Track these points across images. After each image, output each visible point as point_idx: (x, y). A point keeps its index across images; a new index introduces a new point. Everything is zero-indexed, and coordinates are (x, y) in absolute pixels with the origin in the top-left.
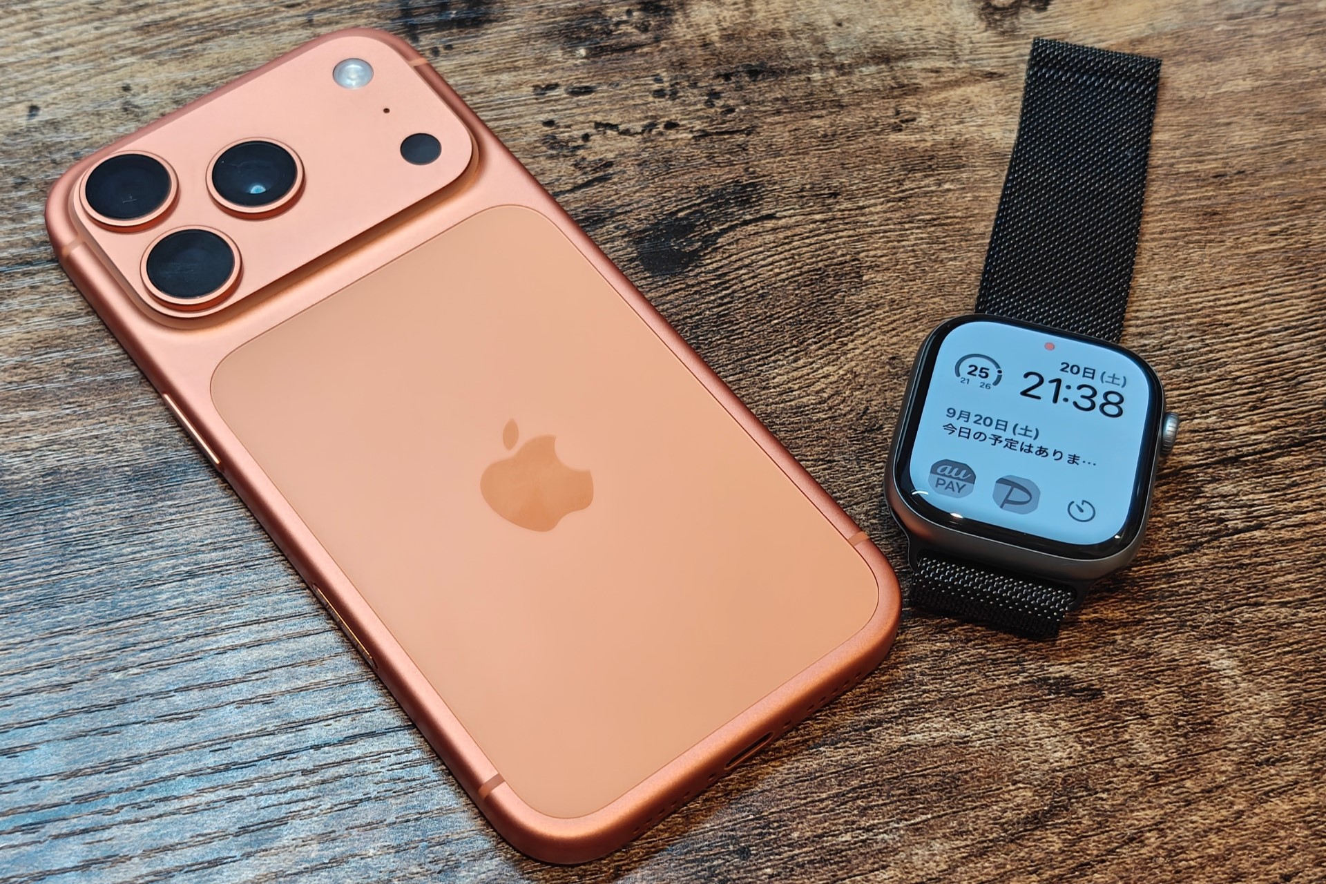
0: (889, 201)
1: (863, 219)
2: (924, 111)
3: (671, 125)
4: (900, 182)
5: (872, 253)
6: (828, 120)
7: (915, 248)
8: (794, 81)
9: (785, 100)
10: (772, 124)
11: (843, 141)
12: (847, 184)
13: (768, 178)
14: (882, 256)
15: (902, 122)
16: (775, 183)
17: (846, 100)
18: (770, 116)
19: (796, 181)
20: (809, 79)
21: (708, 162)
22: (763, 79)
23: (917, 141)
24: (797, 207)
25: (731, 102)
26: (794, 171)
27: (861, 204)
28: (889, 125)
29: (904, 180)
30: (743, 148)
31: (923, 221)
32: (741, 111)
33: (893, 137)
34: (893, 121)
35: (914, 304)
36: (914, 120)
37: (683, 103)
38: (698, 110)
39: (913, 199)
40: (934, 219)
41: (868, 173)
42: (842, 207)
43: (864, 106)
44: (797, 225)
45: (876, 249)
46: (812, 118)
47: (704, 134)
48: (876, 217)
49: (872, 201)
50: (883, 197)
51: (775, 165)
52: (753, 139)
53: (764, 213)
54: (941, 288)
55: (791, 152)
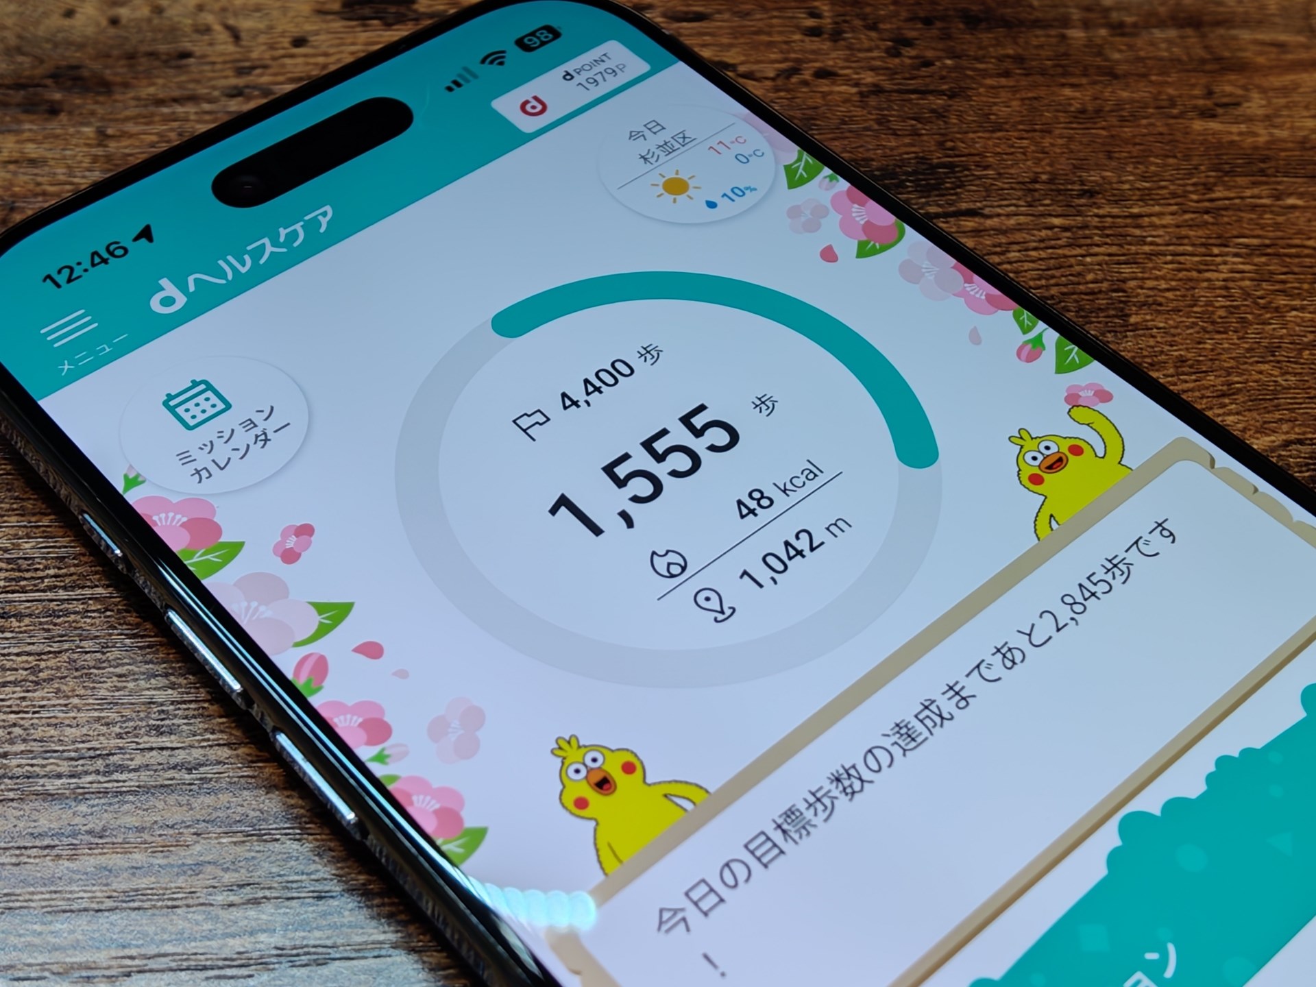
0: (1185, 212)
1: (1137, 232)
2: (1255, 95)
3: (822, 74)
4: (1209, 188)
5: (1150, 284)
6: (1090, 92)
7: (1231, 284)
8: (1038, 37)
9: (1019, 59)
10: (993, 87)
11: (1114, 121)
12: (1115, 180)
13: (977, 159)
14: (1168, 290)
15: (1217, 105)
16: (986, 168)
17: (1121, 69)
18: (991, 76)
19: (1024, 169)
20: (1063, 37)
21: (876, 127)
22: (989, 30)
23: (1240, 134)
24: (1021, 203)
25: (930, 54)
26: (1024, 154)
27: (1135, 210)
28: (1195, 107)
29: (1215, 184)
30: (940, 115)
31: (1247, 246)
32: (945, 66)
33: (1198, 125)
34: (1201, 102)
35: (1222, 368)
36: (1238, 104)
37: (850, 48)
38: (873, 58)
39: (1230, 213)
40: (1268, 246)
41: (1153, 168)
42: (1101, 212)
43: (1154, 78)
44: (1019, 228)
45: (1157, 278)
46: (1063, 85)
47: (877, 90)
48: (1161, 232)
49: (1157, 209)
50: (1176, 204)
51: (990, 143)
52: (959, 104)
53: (964, 206)
54: (1272, 350)
55: (1021, 127)
